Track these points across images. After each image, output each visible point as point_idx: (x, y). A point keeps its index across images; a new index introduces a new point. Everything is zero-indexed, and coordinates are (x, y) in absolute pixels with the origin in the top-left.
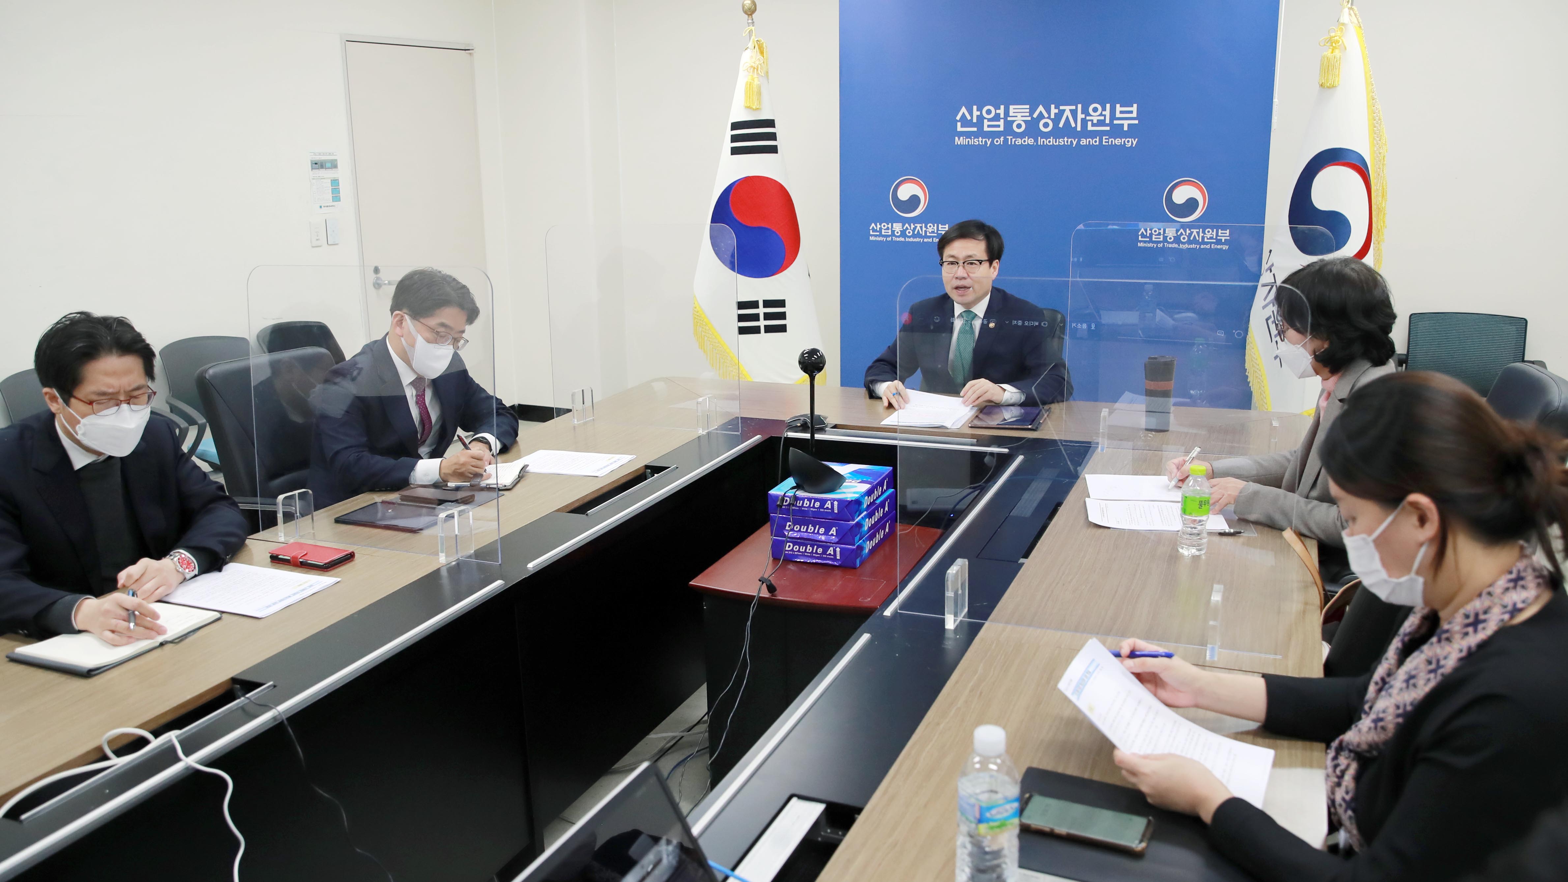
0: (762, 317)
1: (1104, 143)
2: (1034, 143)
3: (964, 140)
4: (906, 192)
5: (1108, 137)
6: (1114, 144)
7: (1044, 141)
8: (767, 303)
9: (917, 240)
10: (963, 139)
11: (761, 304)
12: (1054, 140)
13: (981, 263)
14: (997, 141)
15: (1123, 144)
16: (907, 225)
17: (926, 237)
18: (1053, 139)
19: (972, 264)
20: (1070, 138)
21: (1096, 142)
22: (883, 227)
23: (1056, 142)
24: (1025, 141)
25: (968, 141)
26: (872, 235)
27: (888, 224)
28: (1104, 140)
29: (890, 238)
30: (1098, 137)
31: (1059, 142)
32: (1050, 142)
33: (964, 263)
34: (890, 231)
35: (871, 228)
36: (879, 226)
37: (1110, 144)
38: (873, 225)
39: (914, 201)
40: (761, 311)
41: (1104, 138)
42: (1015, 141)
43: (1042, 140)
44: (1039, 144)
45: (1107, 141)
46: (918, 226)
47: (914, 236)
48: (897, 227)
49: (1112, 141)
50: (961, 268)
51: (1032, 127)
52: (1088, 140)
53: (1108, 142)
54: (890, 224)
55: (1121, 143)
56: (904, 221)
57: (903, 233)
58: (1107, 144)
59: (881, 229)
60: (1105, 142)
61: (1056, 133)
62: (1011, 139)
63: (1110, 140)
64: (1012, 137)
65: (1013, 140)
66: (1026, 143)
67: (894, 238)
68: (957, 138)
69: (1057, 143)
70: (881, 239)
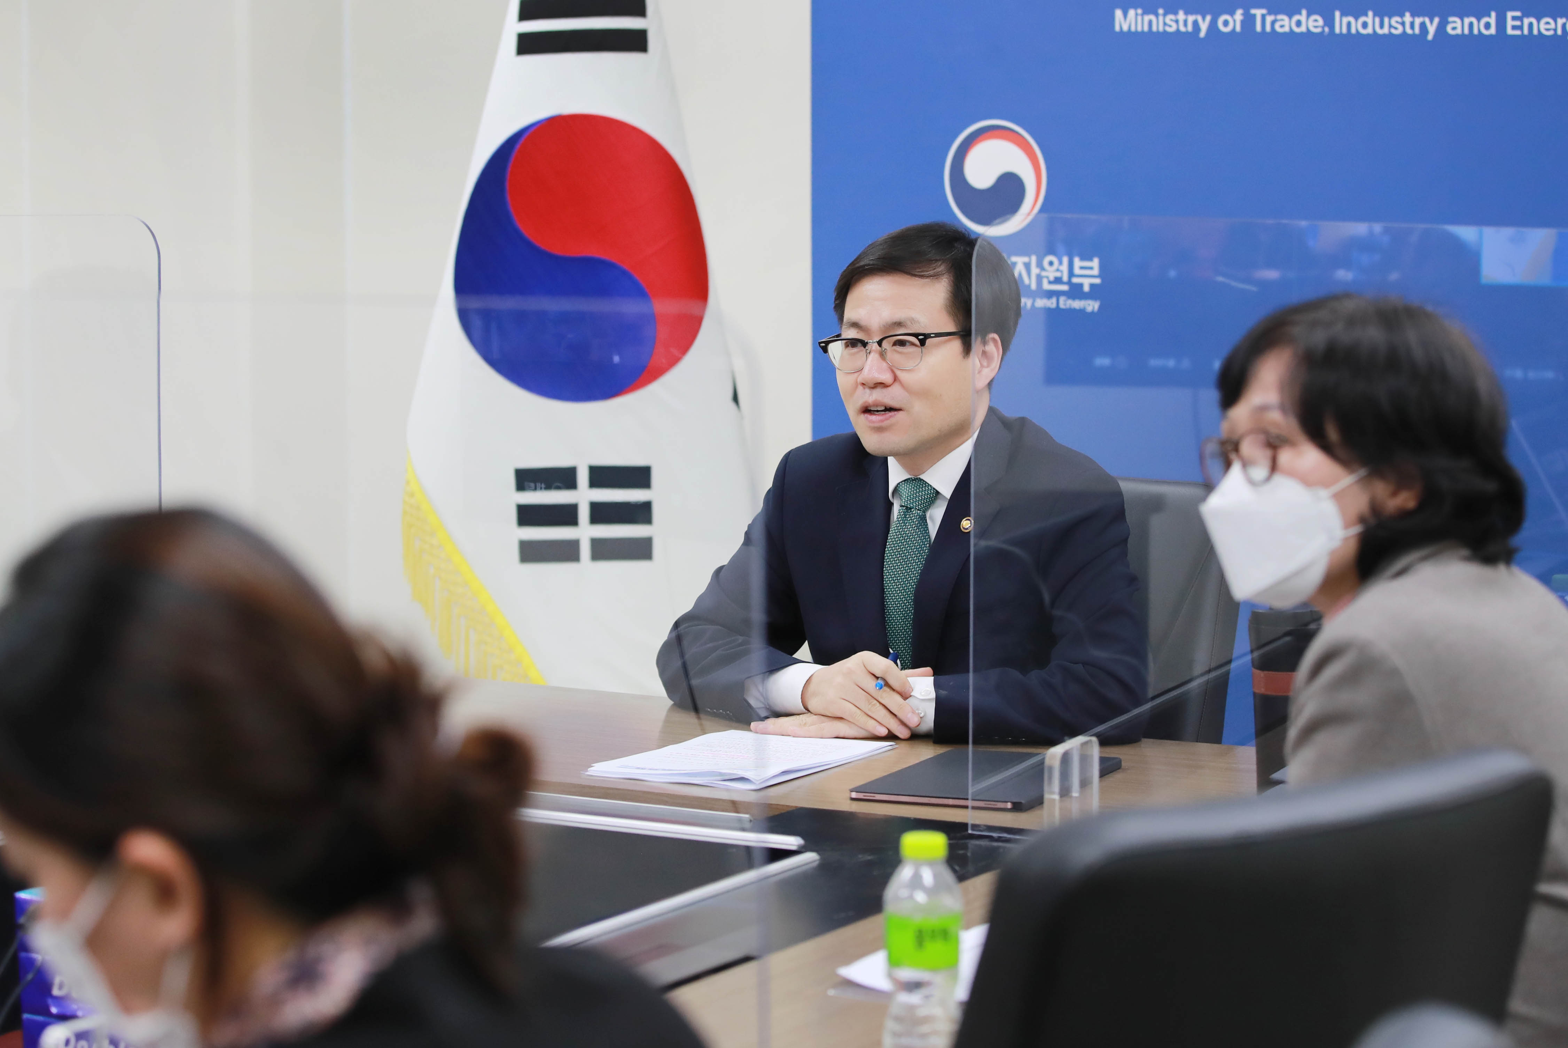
0: (584, 514)
1: (1510, 31)
2: (1323, 27)
3: (1139, 18)
4: (990, 163)
5: (1518, 14)
6: (1535, 32)
7: (1349, 24)
10: (1137, 14)
11: (583, 477)
12: (1377, 20)
13: (923, 343)
14: (1226, 23)
15: (1559, 32)
18: (1374, 16)
19: (902, 343)
20: (1419, 16)
21: (1487, 26)
23: (1382, 26)
24: (1299, 23)
25: (1150, 22)
28: (1510, 23)
30: (1493, 14)
31: (1390, 26)
32: (1365, 25)
33: (880, 343)
37: (1526, 32)
39: (1008, 189)
41: (1510, 14)
42: (1273, 23)
43: (1345, 20)
44: (1337, 30)
45: (1518, 23)
49: (1531, 25)
50: (874, 357)
52: (1467, 21)
53: (1520, 28)
55: (1555, 30)
58: (1518, 32)
60: (1514, 28)
62: (1263, 17)
63: (1526, 21)
64: (1264, 11)
65: (1269, 19)
66: (1303, 29)
68: (1118, 13)
69: (1386, 30)
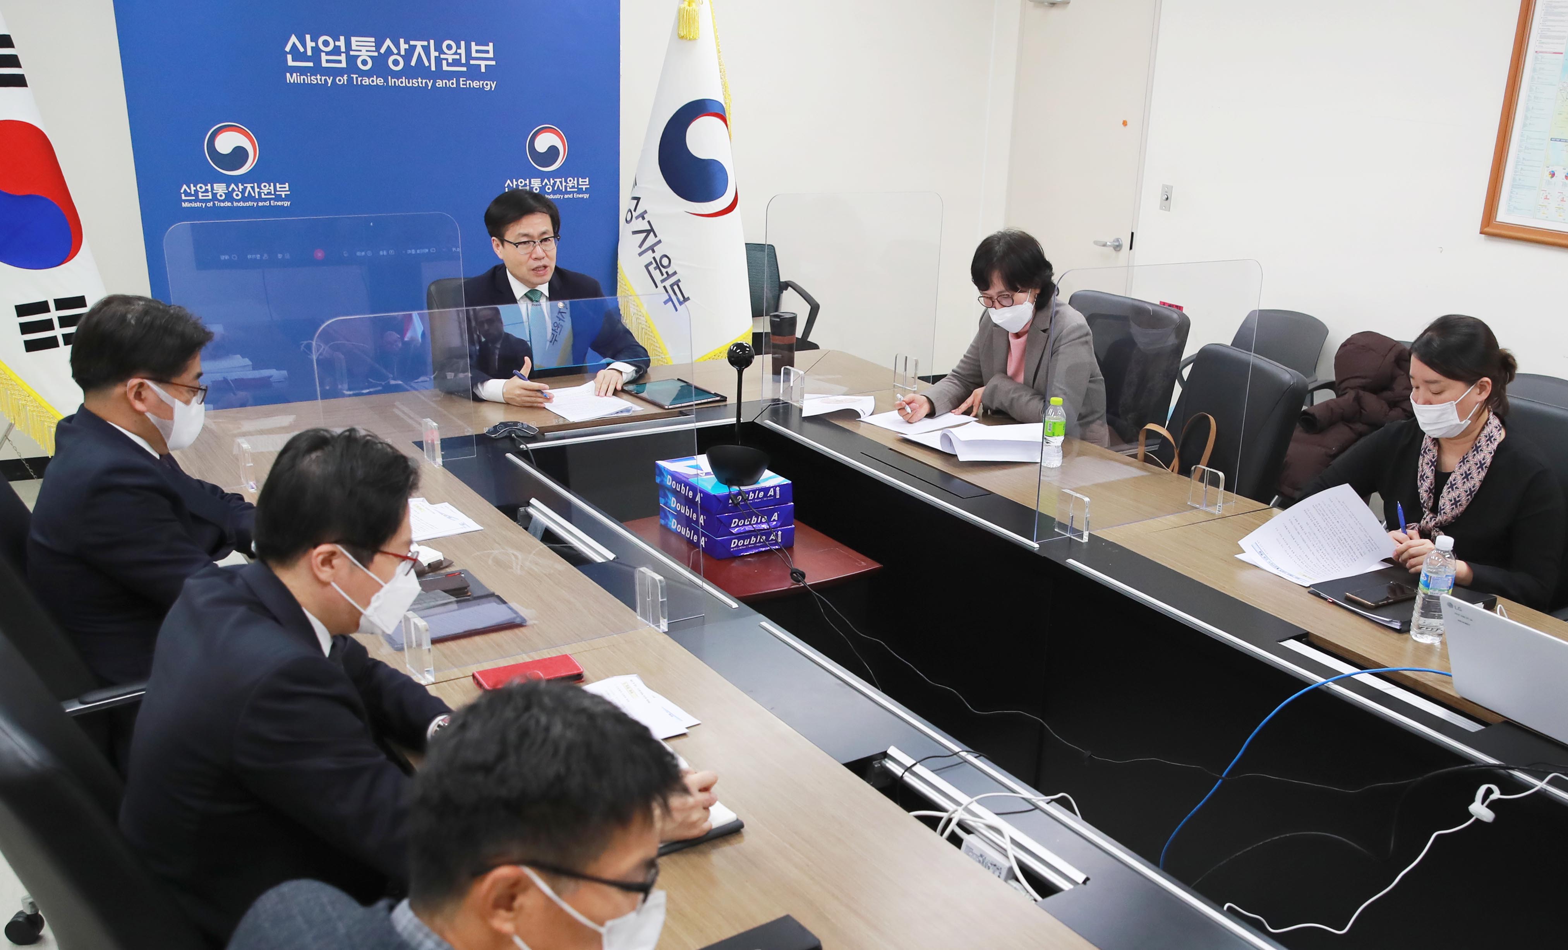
1: (462, 86)
2: (384, 83)
3: (299, 77)
4: (226, 142)
5: (465, 79)
6: (472, 86)
7: (395, 82)
8: (61, 304)
9: (250, 204)
10: (297, 75)
11: (52, 306)
12: (407, 80)
14: (340, 80)
15: (481, 87)
16: (233, 186)
17: (261, 199)
18: (405, 79)
19: (546, 241)
20: (424, 79)
21: (453, 84)
22: (199, 189)
23: (409, 83)
24: (373, 81)
25: (303, 79)
26: (185, 201)
27: (206, 185)
28: (461, 83)
29: (212, 203)
30: (455, 79)
31: (413, 83)
32: (402, 82)
34: (210, 194)
35: (182, 191)
36: (193, 188)
37: (468, 86)
38: (185, 187)
39: (239, 155)
40: (54, 315)
41: (461, 79)
42: (361, 81)
43: (393, 80)
44: (390, 85)
45: (465, 83)
46: (249, 186)
47: (244, 199)
48: (220, 189)
49: (470, 83)
50: (538, 247)
51: (380, 65)
52: (444, 81)
53: (466, 85)
54: (209, 185)
55: (480, 86)
56: (228, 180)
57: (229, 196)
58: (465, 86)
59: (196, 191)
60: (463, 85)
61: (409, 72)
62: (357, 78)
63: (468, 82)
64: (357, 76)
65: (359, 79)
66: (375, 83)
67: (216, 202)
68: (289, 74)
69: (411, 85)
70: (198, 204)
